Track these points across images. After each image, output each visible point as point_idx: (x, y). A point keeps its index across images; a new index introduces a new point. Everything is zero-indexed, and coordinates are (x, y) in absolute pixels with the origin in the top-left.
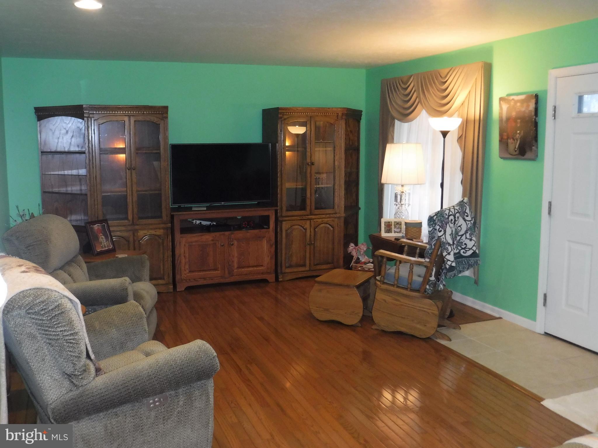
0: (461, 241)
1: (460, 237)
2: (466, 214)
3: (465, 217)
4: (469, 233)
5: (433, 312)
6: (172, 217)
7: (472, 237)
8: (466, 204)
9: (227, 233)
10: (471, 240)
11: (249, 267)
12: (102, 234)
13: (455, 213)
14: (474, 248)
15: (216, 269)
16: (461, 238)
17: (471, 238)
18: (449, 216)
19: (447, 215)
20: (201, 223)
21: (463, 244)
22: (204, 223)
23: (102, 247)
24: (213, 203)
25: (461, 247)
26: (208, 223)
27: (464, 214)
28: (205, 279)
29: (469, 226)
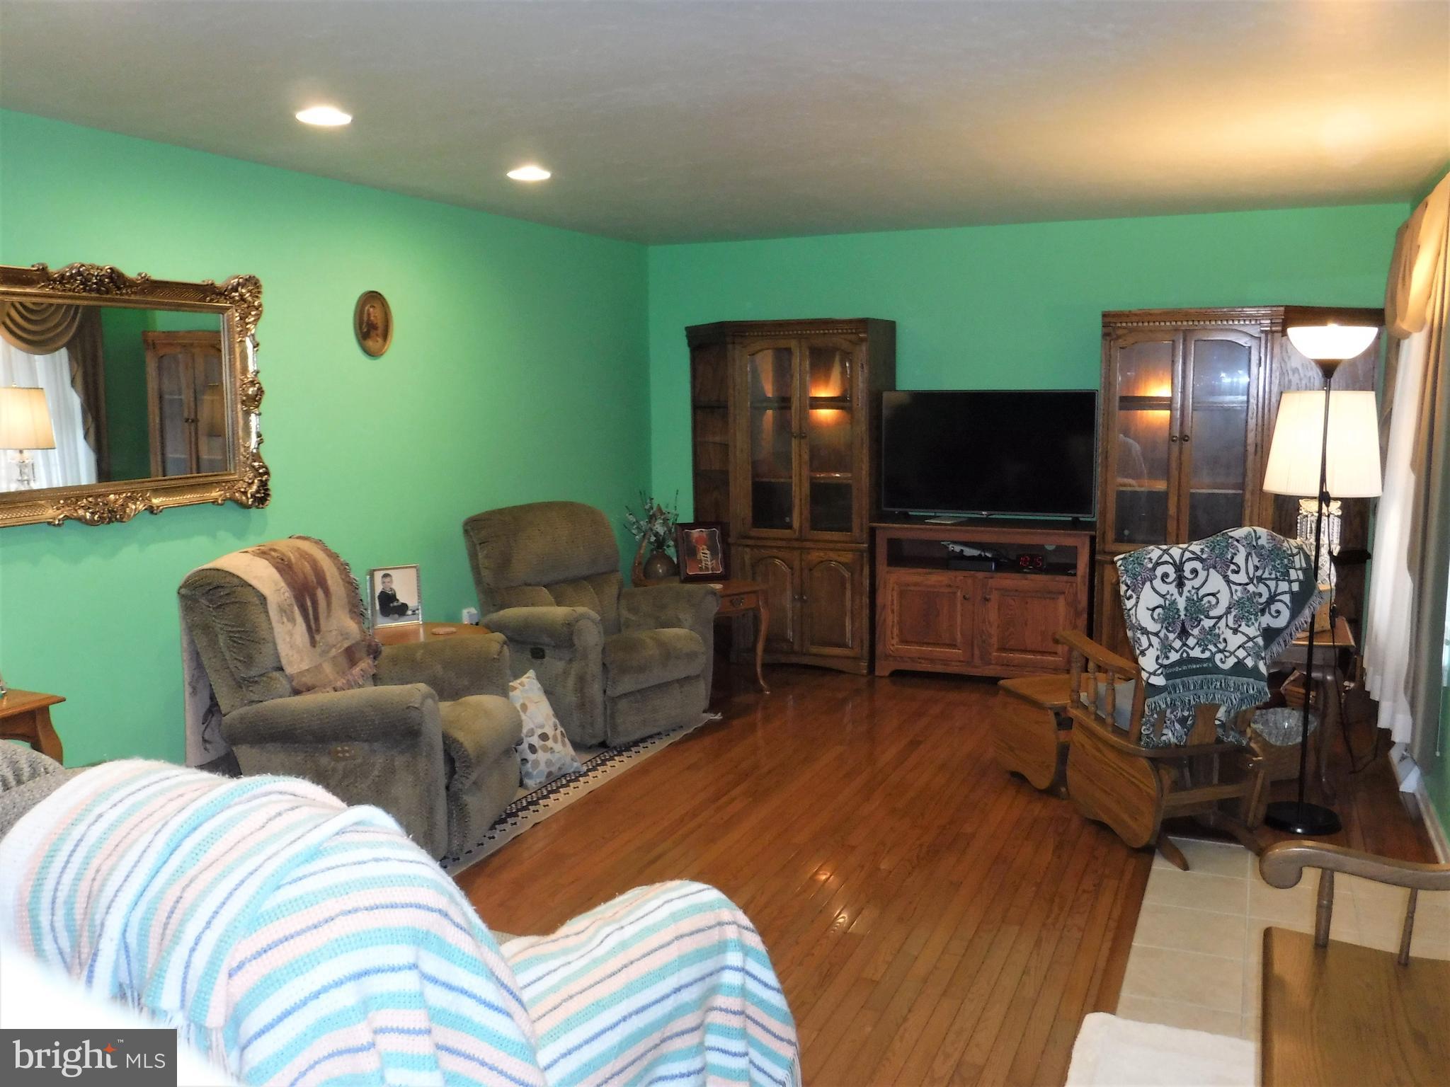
0: (1217, 631)
1: (1215, 620)
2: (1233, 567)
3: (1229, 573)
4: (1233, 614)
5: (1149, 790)
6: (872, 532)
7: (1240, 626)
8: (1238, 541)
9: (980, 575)
10: (1235, 631)
11: (1025, 651)
12: (705, 547)
13: (1184, 559)
14: (1241, 653)
15: (953, 646)
16: (1217, 623)
17: (1236, 626)
18: (1158, 564)
19: (1154, 561)
20: (962, 551)
21: (1221, 640)
22: (969, 552)
23: (701, 569)
24: (992, 513)
25: (1216, 646)
26: (975, 553)
27: (1229, 566)
28: (932, 661)
29: (1235, 597)
